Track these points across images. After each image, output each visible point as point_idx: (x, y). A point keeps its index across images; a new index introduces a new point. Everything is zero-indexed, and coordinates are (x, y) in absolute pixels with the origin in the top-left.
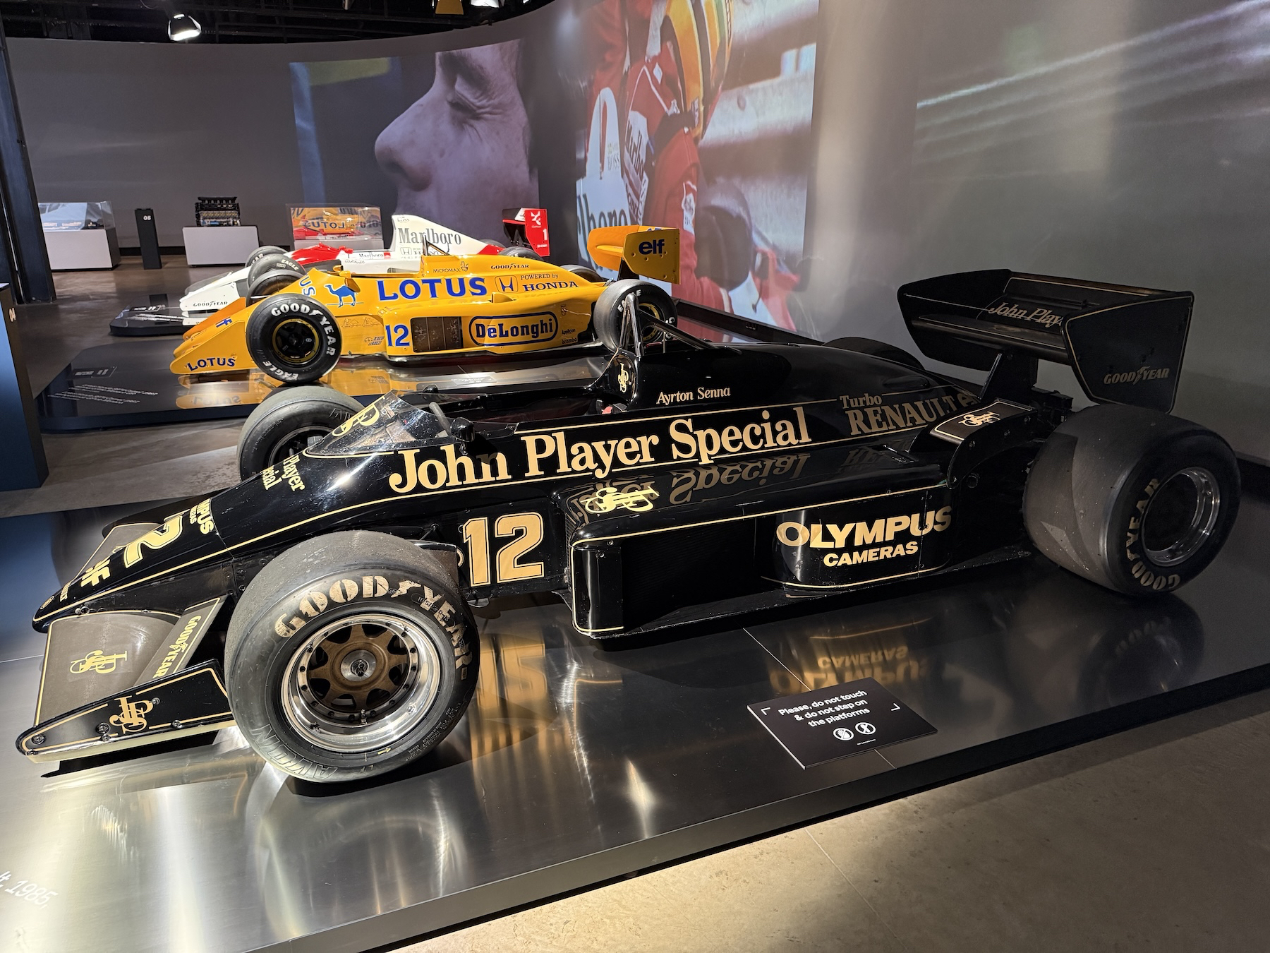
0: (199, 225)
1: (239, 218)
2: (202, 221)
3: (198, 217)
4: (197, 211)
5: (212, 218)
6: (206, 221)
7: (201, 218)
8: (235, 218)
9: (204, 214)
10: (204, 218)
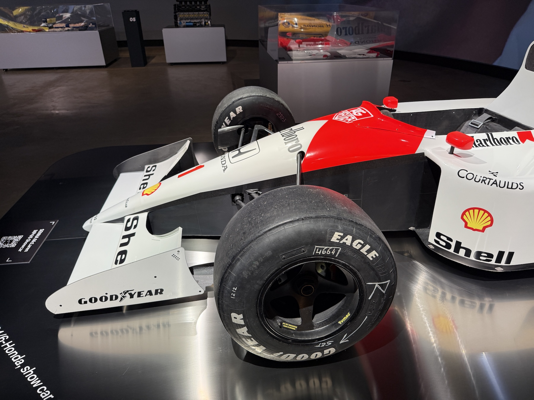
0: (176, 26)
1: (210, 19)
2: (179, 22)
3: (176, 18)
4: (175, 12)
5: (188, 19)
6: (182, 21)
7: (178, 19)
8: (207, 19)
9: (181, 15)
10: (181, 19)
